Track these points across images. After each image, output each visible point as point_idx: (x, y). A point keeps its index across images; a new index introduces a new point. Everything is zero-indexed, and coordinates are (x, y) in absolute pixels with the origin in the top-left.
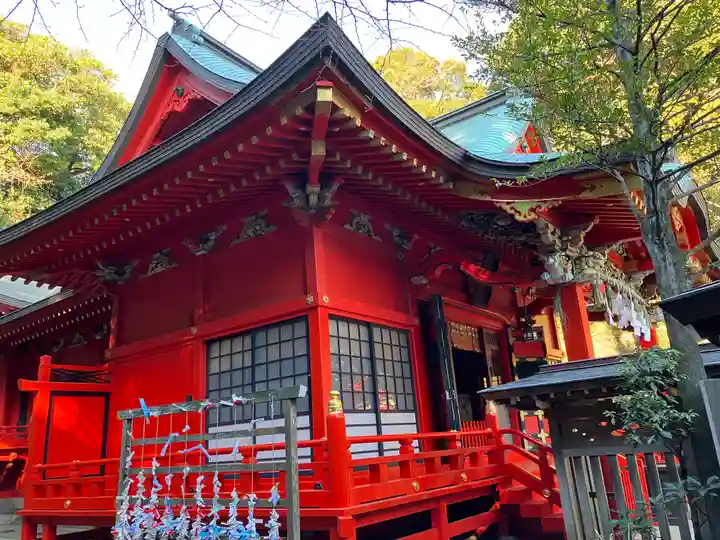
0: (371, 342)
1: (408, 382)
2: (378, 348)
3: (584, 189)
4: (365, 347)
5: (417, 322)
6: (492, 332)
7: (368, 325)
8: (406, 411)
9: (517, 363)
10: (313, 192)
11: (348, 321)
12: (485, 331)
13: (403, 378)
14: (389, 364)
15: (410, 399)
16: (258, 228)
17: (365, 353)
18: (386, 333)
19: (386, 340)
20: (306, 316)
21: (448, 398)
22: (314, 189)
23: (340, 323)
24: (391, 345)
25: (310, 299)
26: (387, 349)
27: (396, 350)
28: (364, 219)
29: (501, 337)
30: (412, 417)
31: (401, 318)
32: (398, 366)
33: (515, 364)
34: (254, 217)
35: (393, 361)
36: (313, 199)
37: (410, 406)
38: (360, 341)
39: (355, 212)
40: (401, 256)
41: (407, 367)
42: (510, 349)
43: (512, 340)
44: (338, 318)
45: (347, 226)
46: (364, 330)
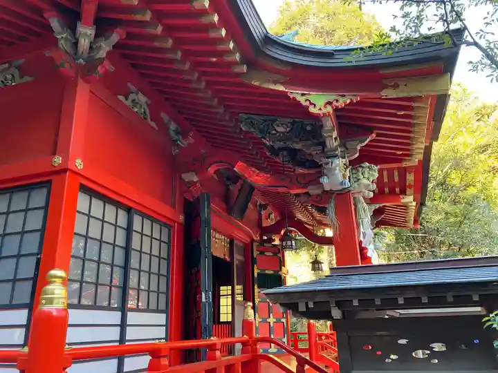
0: (129, 230)
1: (163, 281)
2: (136, 238)
3: (386, 87)
4: (121, 235)
5: (182, 218)
6: (241, 244)
7: (129, 210)
8: (157, 311)
9: (258, 274)
10: (85, 34)
11: (106, 199)
12: (235, 242)
13: (159, 275)
14: (146, 258)
15: (163, 298)
16: (9, 77)
17: (121, 241)
18: (147, 223)
19: (147, 231)
20: (50, 182)
21: (204, 300)
22: (86, 32)
23: (94, 200)
24: (152, 238)
25: (58, 160)
26: (146, 240)
27: (156, 244)
28: (142, 99)
29: (247, 249)
30: (161, 318)
31: (166, 210)
32: (155, 261)
33: (256, 275)
34: (7, 65)
35: (150, 255)
36: (84, 43)
37: (162, 306)
38: (116, 226)
39: (132, 88)
40: (175, 151)
41: (164, 264)
42: (254, 261)
43: (256, 253)
44: (92, 193)
45: (121, 98)
46: (122, 216)
